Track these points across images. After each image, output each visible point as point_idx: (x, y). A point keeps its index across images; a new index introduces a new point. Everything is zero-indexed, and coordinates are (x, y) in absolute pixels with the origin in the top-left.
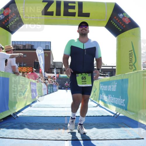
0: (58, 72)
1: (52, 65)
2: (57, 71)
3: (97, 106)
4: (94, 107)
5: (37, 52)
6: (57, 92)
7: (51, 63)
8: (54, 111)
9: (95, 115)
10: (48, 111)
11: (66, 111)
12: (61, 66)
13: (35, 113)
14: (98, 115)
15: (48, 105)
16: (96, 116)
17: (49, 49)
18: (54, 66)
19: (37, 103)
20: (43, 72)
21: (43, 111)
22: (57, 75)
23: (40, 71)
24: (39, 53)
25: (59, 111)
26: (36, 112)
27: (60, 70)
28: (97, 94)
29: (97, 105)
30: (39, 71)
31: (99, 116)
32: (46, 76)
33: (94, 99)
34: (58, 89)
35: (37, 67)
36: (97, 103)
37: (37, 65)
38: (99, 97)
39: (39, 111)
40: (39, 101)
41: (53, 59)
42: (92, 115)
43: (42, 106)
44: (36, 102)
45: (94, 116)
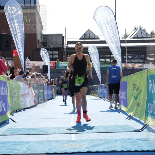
0: (54, 56)
1: (40, 41)
2: (52, 54)
3: (142, 129)
4: (136, 131)
5: (8, 11)
6: (52, 100)
7: (39, 37)
8: (49, 141)
9: (139, 149)
10: (34, 142)
11: (74, 141)
12: (61, 43)
13: (5, 147)
14: (145, 149)
15: (34, 129)
16: (143, 151)
17: (33, 5)
18: (46, 43)
19: (10, 125)
20: (23, 58)
21: (23, 142)
22: (52, 65)
23: (14, 55)
24: (12, 15)
25: (59, 141)
26: (9, 144)
27: (57, 52)
28: (141, 102)
29: (142, 126)
30: (12, 56)
31: (148, 151)
32: (27, 67)
33: (135, 115)
34: (54, 94)
35: (7, 46)
36: (143, 122)
37: (7, 42)
38: (147, 109)
39: (15, 144)
40: (14, 121)
41: (42, 29)
42: (133, 150)
43: (20, 133)
44: (8, 123)
45: (136, 151)
